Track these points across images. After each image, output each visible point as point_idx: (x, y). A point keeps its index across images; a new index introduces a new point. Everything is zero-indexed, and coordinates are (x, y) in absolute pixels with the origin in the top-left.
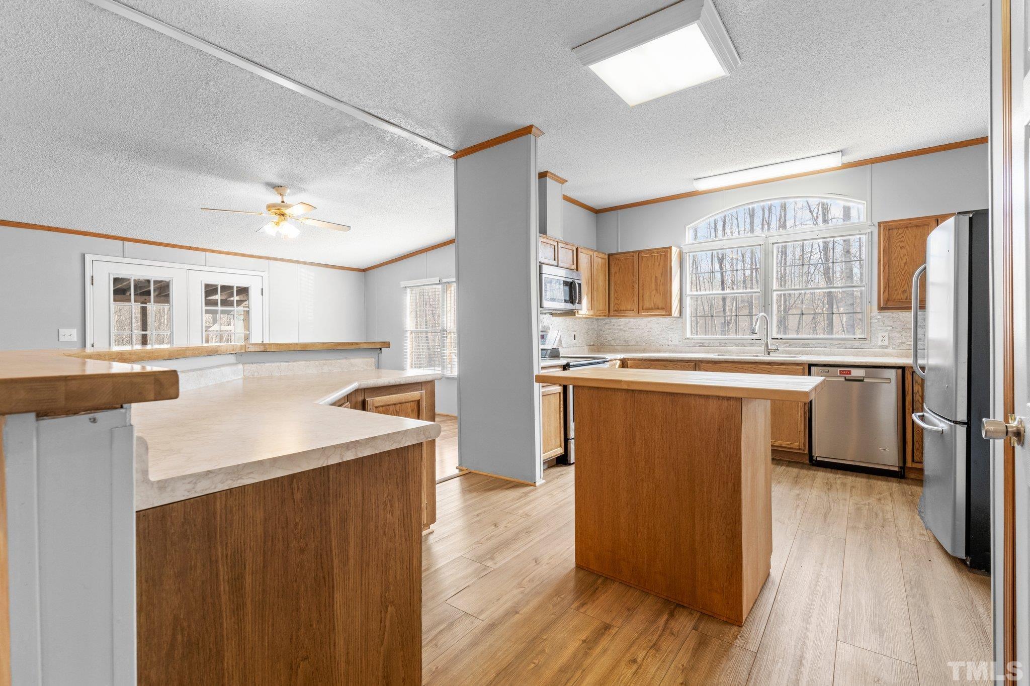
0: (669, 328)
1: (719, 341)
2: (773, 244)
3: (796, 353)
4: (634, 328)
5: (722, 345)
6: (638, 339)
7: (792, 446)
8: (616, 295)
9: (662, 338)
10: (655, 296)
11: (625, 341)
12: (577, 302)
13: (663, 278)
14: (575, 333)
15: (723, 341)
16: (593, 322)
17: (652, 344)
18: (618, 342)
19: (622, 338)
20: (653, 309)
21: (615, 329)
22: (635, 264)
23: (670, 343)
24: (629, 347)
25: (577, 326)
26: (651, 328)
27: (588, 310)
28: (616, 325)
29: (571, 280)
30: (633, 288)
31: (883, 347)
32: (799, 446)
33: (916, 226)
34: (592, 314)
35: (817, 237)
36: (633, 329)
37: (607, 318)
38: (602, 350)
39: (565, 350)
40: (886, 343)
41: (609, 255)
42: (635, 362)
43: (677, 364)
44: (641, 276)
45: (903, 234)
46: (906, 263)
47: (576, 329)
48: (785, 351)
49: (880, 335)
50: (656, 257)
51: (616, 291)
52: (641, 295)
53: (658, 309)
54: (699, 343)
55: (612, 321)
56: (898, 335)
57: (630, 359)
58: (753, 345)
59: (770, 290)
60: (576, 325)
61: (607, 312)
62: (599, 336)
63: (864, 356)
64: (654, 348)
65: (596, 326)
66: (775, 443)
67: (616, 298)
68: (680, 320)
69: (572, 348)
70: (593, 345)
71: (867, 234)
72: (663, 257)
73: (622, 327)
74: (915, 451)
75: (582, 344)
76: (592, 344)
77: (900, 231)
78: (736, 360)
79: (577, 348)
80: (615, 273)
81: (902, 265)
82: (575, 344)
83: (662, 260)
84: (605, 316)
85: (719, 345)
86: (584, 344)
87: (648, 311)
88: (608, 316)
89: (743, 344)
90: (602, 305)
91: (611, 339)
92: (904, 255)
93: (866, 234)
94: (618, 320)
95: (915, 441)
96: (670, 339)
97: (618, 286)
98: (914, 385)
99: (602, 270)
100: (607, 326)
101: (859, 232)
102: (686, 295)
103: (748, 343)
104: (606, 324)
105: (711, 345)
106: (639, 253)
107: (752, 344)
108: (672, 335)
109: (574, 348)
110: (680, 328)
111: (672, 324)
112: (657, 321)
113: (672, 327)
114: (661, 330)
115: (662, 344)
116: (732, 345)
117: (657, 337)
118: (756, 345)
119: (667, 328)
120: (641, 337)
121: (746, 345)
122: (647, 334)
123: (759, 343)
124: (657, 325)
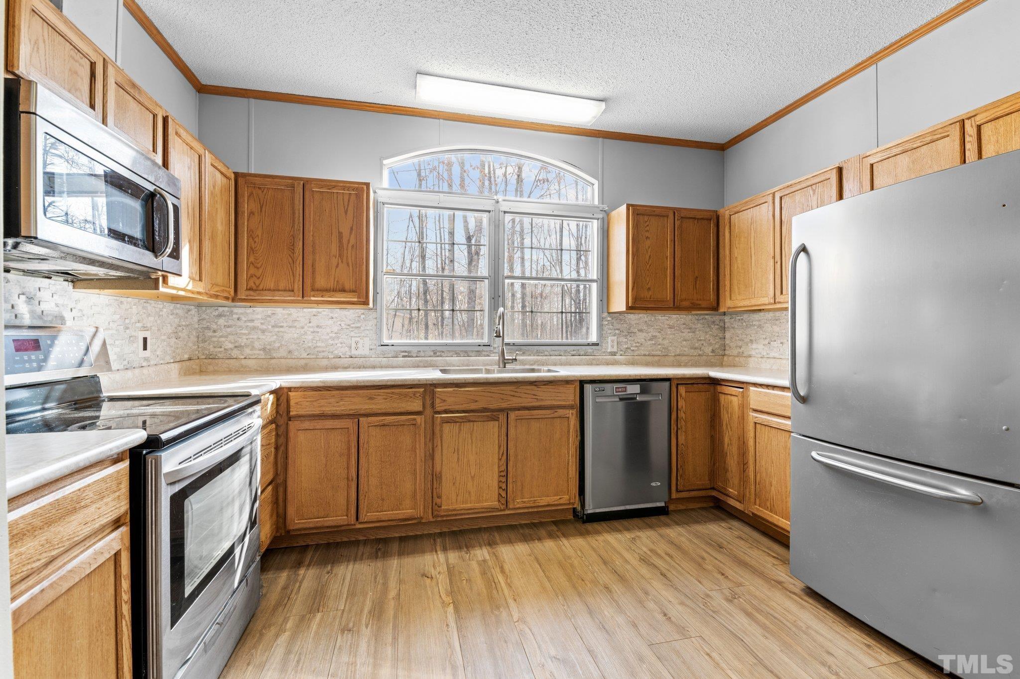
0: (352, 327)
1: (433, 348)
2: (505, 212)
4: (285, 325)
6: (293, 347)
7: (562, 502)
8: (252, 259)
9: (339, 345)
10: (337, 266)
11: (264, 349)
12: (169, 251)
13: (353, 236)
14: (147, 334)
15: (439, 348)
16: (189, 311)
17: (321, 355)
18: (248, 351)
19: (257, 345)
20: (334, 290)
21: (240, 327)
22: (297, 202)
23: (354, 352)
24: (273, 361)
25: (151, 319)
26: (318, 326)
27: (191, 278)
28: (244, 319)
29: (151, 188)
30: (292, 249)
31: (614, 354)
32: (570, 499)
33: (658, 216)
34: (201, 290)
35: (553, 214)
36: (282, 327)
37: (229, 303)
38: (211, 368)
39: (117, 376)
40: (615, 349)
41: (237, 175)
42: (305, 393)
43: (393, 393)
44: (310, 227)
45: (648, 223)
46: (650, 256)
47: (149, 325)
49: (610, 339)
50: (340, 197)
52: (308, 262)
53: (343, 290)
54: (403, 352)
55: (236, 310)
56: (625, 340)
57: (295, 388)
59: (501, 276)
60: (149, 315)
61: (232, 293)
62: (201, 338)
63: (598, 365)
64: (325, 362)
65: (196, 319)
66: (541, 501)
67: (250, 264)
68: (373, 314)
69: (137, 371)
70: (190, 359)
71: (600, 220)
72: (353, 198)
73: (256, 324)
74: (679, 478)
75: (163, 359)
76: (186, 356)
77: (646, 218)
78: (491, 381)
79: (151, 369)
80: (251, 213)
81: (647, 257)
82: (146, 359)
83: (351, 204)
84: (227, 298)
85: (432, 354)
86: (168, 359)
87: (324, 293)
88: (233, 300)
89: (466, 352)
90: (221, 273)
91: (231, 346)
92: (649, 247)
93: (598, 219)
94: (250, 310)
95: (679, 467)
96: (354, 345)
97: (256, 239)
98: (679, 400)
99: (222, 199)
100: (222, 321)
101: (592, 216)
102: (382, 274)
103: (473, 351)
104: (226, 315)
105: (422, 354)
106: (306, 183)
107: (477, 352)
108: (358, 339)
109: (145, 371)
110: (371, 328)
111: (358, 321)
112: (331, 315)
113: (358, 325)
114: (338, 330)
115: (340, 354)
116: (451, 354)
117: (331, 342)
118: (484, 353)
119: (348, 327)
120: (298, 342)
121: (471, 354)
122: (310, 337)
123: (487, 351)
124: (331, 322)
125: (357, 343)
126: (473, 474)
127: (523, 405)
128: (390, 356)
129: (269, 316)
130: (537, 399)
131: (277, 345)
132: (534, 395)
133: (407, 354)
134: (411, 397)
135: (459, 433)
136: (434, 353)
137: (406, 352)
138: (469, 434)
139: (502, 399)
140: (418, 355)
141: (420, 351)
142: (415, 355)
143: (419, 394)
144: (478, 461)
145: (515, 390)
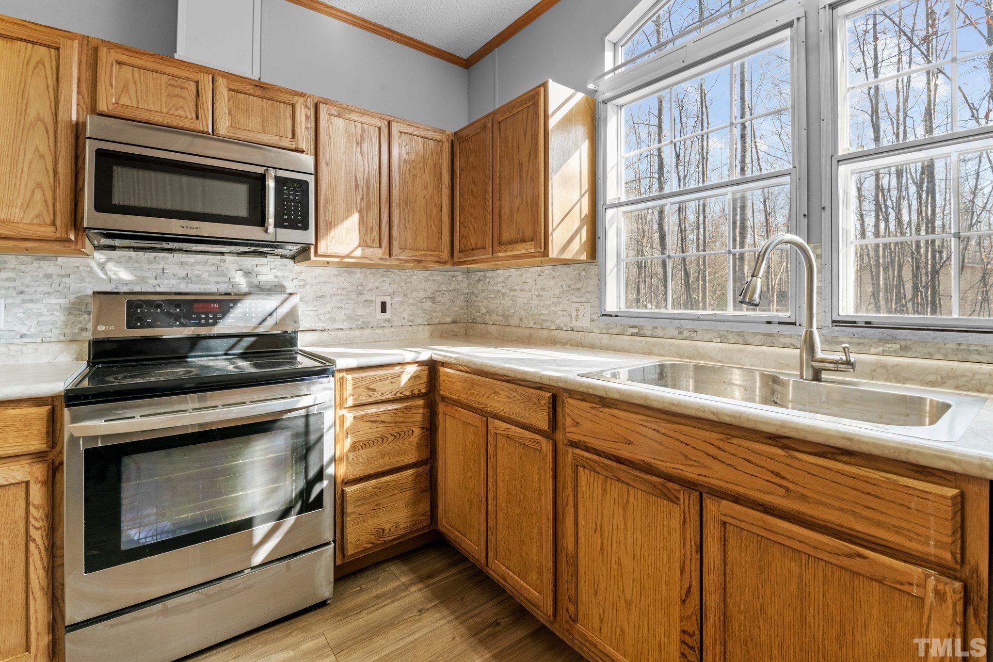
0: (573, 289)
3: (932, 378)
4: (517, 288)
5: (685, 334)
6: (523, 314)
8: (462, 219)
9: (560, 313)
11: (504, 315)
13: (530, 164)
14: (387, 299)
17: (545, 325)
18: (494, 317)
19: (500, 310)
20: (516, 242)
21: (490, 291)
23: (575, 324)
24: (508, 329)
26: (542, 289)
28: (492, 283)
29: (257, 170)
36: (515, 290)
41: (454, 135)
48: (884, 366)
51: (462, 209)
53: (523, 240)
54: (632, 327)
58: (769, 340)
59: (825, 161)
62: (469, 303)
64: (548, 335)
67: (463, 223)
68: (594, 269)
70: (453, 323)
73: (499, 288)
75: (412, 321)
76: (449, 320)
80: (462, 170)
82: (384, 321)
85: (676, 333)
86: (420, 321)
87: (507, 247)
88: (454, 264)
89: (740, 334)
91: (485, 311)
94: (495, 273)
96: (574, 314)
97: (464, 197)
102: (604, 207)
103: (755, 334)
104: (479, 280)
105: (660, 332)
107: (767, 335)
108: (578, 305)
109: (386, 331)
110: (593, 289)
111: (579, 280)
112: (553, 274)
113: (579, 286)
114: (560, 293)
115: (562, 325)
116: (710, 336)
117: (553, 309)
118: (782, 339)
119: (569, 289)
120: (526, 307)
121: (750, 339)
122: (536, 302)
123: (791, 336)
124: (553, 283)
125: (577, 311)
126: (628, 598)
127: (741, 490)
128: (615, 331)
129: (507, 279)
130: (787, 489)
131: (512, 311)
132: (776, 474)
133: (636, 331)
134: (535, 404)
135: (603, 496)
136: (680, 333)
137: (636, 327)
138: (621, 508)
139: (686, 457)
140: (654, 334)
141: (656, 328)
142: (648, 334)
143: (544, 402)
144: (637, 575)
145: (719, 444)
